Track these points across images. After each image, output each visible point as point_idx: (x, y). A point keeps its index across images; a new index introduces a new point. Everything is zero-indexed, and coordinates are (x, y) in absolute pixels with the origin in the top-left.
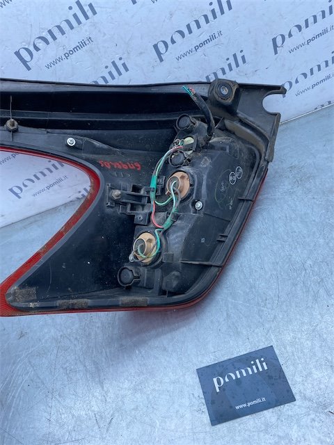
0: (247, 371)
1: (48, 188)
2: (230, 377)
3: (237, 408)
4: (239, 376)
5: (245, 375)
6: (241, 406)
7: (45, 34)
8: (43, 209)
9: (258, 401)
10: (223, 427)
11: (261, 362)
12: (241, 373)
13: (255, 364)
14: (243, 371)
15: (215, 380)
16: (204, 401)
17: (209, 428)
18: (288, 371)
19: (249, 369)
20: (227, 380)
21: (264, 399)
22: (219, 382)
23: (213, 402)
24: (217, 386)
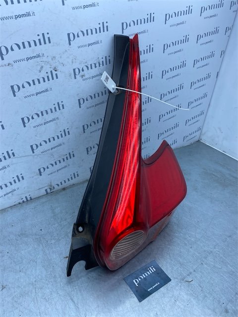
0: (147, 273)
2: (140, 278)
3: (149, 290)
4: (145, 277)
5: (147, 275)
6: (150, 289)
9: (157, 285)
10: (145, 301)
11: (152, 268)
12: (145, 275)
13: (150, 269)
15: (134, 281)
16: (132, 292)
17: (139, 303)
20: (140, 280)
21: (159, 283)
22: (137, 282)
24: (136, 284)
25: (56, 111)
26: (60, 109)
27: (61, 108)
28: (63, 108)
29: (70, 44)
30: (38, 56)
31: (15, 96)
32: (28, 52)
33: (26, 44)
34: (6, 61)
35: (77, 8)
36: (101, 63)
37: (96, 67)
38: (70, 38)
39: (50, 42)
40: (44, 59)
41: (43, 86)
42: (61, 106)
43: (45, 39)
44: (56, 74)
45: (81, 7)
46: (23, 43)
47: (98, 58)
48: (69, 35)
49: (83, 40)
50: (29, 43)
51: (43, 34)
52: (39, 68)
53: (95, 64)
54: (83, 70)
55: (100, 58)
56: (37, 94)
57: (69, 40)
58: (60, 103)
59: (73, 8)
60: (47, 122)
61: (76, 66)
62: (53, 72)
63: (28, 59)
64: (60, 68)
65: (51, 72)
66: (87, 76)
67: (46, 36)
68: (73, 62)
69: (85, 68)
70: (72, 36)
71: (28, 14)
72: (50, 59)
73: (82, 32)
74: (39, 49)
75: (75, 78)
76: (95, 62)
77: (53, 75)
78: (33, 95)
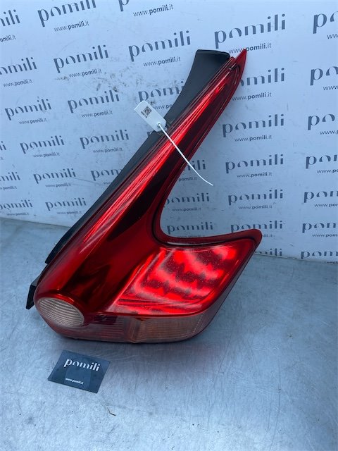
0: (87, 366)
1: (68, 213)
3: (66, 379)
4: (80, 366)
5: (84, 367)
6: (69, 380)
8: (59, 224)
9: (79, 382)
10: (53, 384)
11: (97, 366)
12: (83, 365)
13: (94, 365)
14: (85, 365)
15: (68, 360)
16: (54, 367)
17: (45, 380)
20: (74, 364)
21: (82, 383)
22: (69, 363)
23: (58, 370)
24: (66, 363)
25: (118, 139)
26: (123, 139)
27: (125, 138)
28: (128, 138)
29: (133, 60)
30: (95, 72)
31: (72, 112)
32: (83, 66)
33: (81, 57)
34: (62, 75)
35: (141, 13)
36: (180, 89)
37: (172, 93)
38: (133, 52)
39: (107, 57)
40: (102, 75)
41: (101, 107)
42: (124, 135)
43: (101, 53)
44: (117, 96)
45: (145, 13)
46: (78, 56)
47: (175, 81)
48: (130, 48)
49: (149, 55)
50: (84, 56)
51: (99, 47)
52: (96, 85)
53: (171, 89)
54: (152, 95)
55: (179, 81)
56: (96, 115)
57: (132, 55)
58: (123, 131)
59: (136, 15)
60: (109, 150)
61: (143, 88)
62: (113, 92)
63: (84, 74)
64: (120, 88)
65: (110, 91)
66: (158, 104)
67: (103, 50)
68: (137, 83)
69: (155, 93)
70: (134, 50)
71: (81, 24)
72: (108, 76)
73: (149, 44)
74: (95, 64)
76: (171, 86)
77: (112, 96)
78: (91, 115)
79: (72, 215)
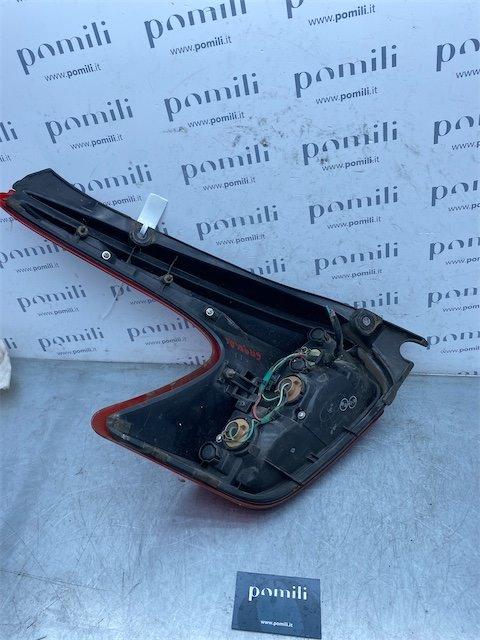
0: (285, 594)
1: (163, 342)
2: (266, 592)
3: (262, 622)
4: (276, 595)
5: (282, 595)
6: (267, 623)
7: (228, 220)
8: (147, 361)
9: (286, 624)
11: (302, 591)
12: (279, 593)
13: (296, 590)
14: (282, 592)
15: (251, 589)
16: (233, 604)
17: (228, 629)
18: (325, 610)
19: (288, 593)
20: (263, 593)
21: (291, 625)
22: (254, 593)
23: (241, 608)
24: (251, 595)
25: (260, 221)
26: (268, 220)
27: (272, 218)
28: (276, 219)
29: (299, 95)
30: (233, 116)
31: (187, 183)
32: (214, 109)
33: (212, 95)
34: (176, 124)
35: (320, 21)
36: (372, 137)
37: (357, 144)
38: (300, 83)
39: (256, 91)
40: (244, 122)
41: (238, 172)
42: (271, 214)
43: (247, 86)
44: (266, 153)
46: (207, 93)
47: (365, 125)
48: (297, 76)
49: (329, 86)
50: (217, 92)
51: (244, 77)
52: (233, 138)
53: (356, 138)
54: (325, 149)
55: (370, 124)
56: (227, 185)
57: (298, 87)
58: (270, 208)
59: (312, 22)
60: (242, 240)
61: (310, 139)
62: (261, 147)
63: (213, 121)
64: (274, 141)
65: (256, 147)
66: (332, 162)
67: (250, 80)
68: (302, 131)
69: (331, 146)
70: (303, 80)
71: (219, 41)
72: (254, 122)
73: (328, 69)
74: (234, 104)
75: (306, 163)
77: (259, 153)
78: (219, 186)
79: (171, 344)
